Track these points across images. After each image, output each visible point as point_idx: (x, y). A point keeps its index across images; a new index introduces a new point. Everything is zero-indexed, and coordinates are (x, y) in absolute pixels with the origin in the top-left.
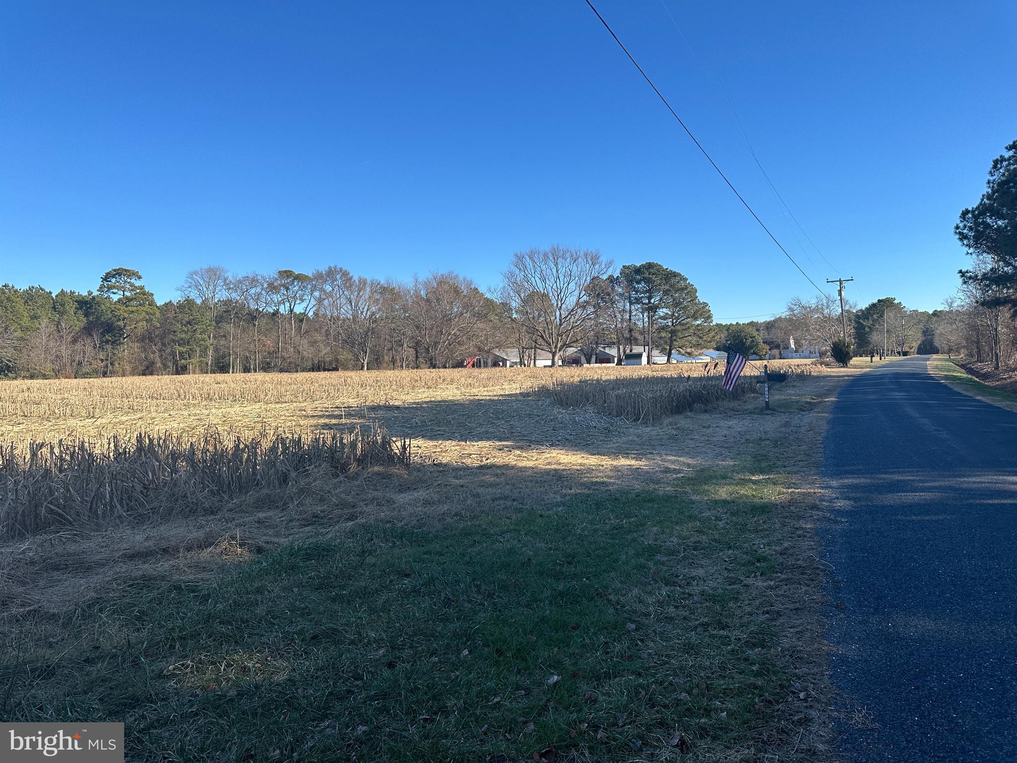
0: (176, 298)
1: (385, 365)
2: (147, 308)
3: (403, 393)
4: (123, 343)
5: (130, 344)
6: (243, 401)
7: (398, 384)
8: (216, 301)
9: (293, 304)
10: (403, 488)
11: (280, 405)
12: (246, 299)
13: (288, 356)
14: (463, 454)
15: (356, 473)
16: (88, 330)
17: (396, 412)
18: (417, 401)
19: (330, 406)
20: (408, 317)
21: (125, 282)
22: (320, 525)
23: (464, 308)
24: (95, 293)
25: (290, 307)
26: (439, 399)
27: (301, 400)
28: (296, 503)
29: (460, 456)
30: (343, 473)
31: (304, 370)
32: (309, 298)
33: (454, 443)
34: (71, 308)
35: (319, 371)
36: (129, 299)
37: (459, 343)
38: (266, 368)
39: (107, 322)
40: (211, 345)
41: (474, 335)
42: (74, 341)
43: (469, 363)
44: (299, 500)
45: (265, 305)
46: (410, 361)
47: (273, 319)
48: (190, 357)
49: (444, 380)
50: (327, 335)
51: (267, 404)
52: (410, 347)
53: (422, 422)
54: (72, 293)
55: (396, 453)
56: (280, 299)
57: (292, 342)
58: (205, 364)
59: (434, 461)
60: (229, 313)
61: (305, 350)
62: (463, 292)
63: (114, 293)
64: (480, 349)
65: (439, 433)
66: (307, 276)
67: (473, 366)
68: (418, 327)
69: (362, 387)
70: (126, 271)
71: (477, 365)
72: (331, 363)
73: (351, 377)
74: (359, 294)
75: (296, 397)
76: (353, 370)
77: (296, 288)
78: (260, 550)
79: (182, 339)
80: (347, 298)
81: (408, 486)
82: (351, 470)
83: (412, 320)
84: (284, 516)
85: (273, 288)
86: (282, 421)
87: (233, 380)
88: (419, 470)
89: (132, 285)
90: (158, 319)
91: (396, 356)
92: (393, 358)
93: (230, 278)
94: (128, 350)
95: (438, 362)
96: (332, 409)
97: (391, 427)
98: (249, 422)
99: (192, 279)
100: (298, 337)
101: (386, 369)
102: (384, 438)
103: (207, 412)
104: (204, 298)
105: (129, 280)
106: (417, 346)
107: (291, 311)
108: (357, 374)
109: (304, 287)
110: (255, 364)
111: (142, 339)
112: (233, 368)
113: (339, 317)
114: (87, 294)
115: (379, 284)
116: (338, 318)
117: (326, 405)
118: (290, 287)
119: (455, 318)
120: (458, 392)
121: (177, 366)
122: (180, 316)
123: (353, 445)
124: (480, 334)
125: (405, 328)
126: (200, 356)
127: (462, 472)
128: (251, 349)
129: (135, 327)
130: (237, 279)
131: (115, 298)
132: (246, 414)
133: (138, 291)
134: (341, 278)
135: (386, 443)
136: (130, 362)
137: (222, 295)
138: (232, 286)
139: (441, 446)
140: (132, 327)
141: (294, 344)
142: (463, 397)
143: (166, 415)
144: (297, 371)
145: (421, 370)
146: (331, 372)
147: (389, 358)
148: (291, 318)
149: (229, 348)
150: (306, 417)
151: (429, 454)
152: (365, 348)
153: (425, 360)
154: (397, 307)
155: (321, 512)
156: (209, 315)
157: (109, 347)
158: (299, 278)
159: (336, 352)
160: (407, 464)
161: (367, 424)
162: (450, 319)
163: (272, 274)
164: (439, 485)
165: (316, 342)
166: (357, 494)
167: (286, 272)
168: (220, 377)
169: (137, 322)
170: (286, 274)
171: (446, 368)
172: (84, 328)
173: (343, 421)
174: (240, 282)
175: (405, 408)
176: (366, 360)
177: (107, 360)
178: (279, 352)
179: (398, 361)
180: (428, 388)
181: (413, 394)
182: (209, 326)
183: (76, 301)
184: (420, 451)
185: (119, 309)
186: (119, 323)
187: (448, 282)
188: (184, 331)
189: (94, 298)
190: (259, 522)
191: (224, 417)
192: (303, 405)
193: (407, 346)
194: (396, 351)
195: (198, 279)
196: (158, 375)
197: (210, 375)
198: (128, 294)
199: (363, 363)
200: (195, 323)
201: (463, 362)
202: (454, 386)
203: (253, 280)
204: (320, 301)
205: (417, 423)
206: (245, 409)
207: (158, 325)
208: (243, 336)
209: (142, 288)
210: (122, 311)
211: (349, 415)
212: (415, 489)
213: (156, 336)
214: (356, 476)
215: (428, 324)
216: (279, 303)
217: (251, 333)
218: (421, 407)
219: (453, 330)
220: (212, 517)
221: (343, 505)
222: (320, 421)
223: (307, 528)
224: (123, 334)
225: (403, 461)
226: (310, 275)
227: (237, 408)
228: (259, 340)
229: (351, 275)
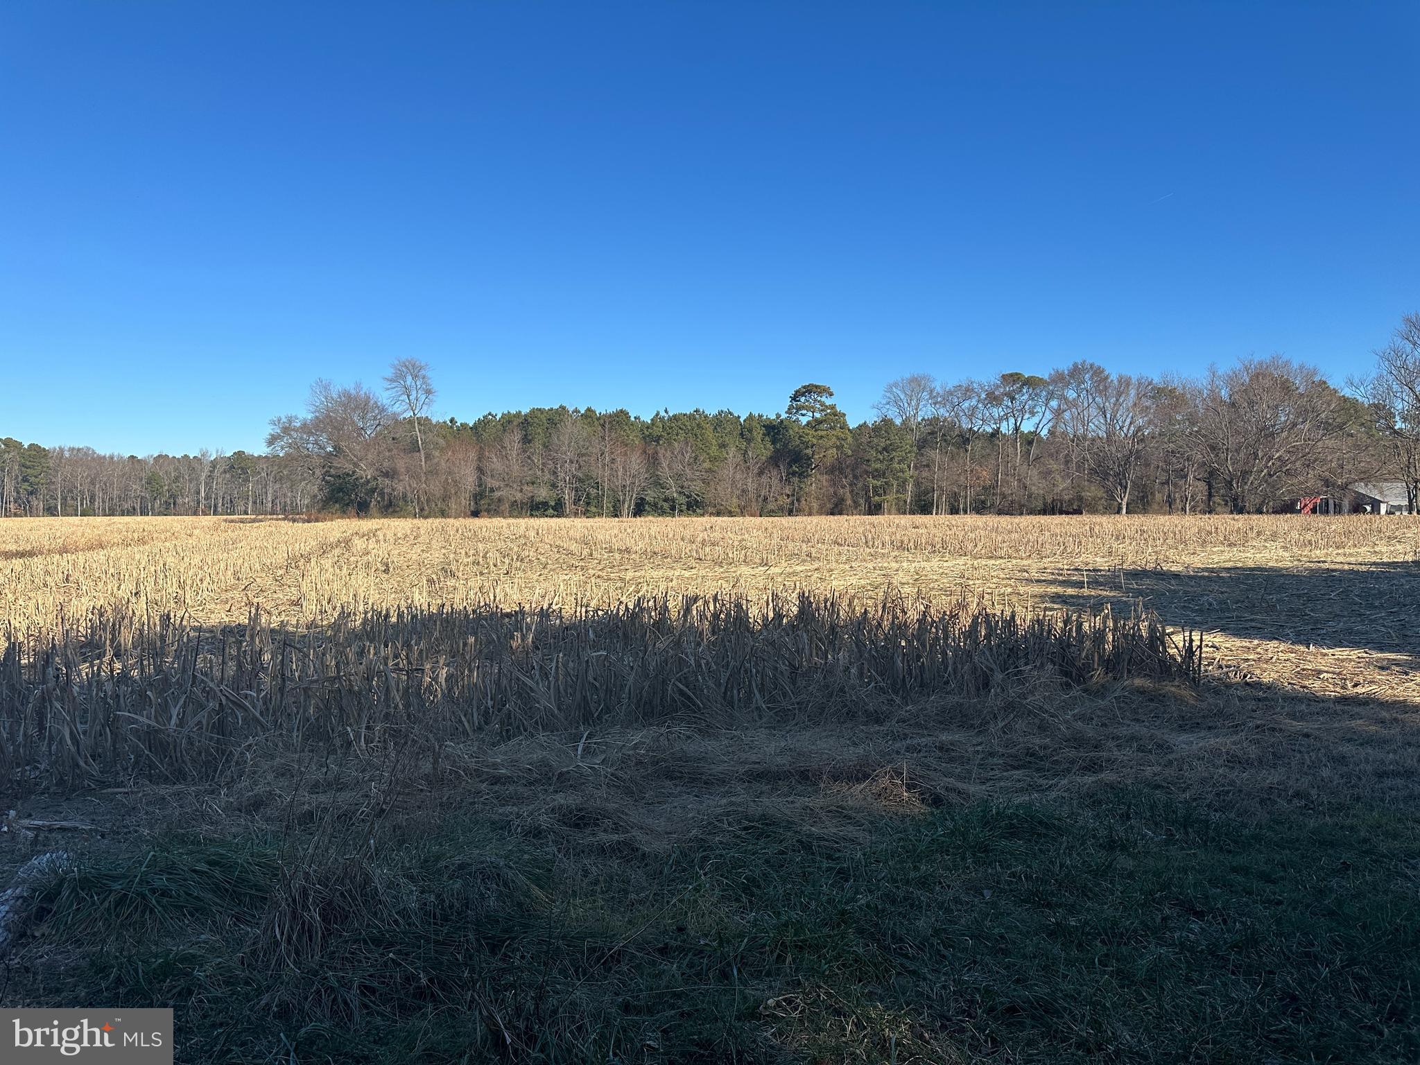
0: (872, 418)
1: (1155, 506)
2: (838, 432)
3: (1186, 552)
4: (810, 475)
5: (818, 476)
6: (944, 553)
7: (1178, 536)
8: (919, 419)
9: (1019, 419)
10: (1188, 724)
11: (993, 562)
12: (957, 415)
13: (1010, 492)
14: (1304, 670)
15: (1103, 686)
16: (774, 460)
17: (1173, 582)
18: (1211, 566)
19: (1066, 567)
20: (1196, 432)
21: (815, 400)
22: (1038, 770)
23: (1298, 415)
24: (784, 416)
25: (1016, 423)
26: (1251, 564)
27: (1023, 555)
28: (1001, 725)
29: (1298, 673)
30: (1079, 683)
31: (1032, 512)
32: (1043, 410)
33: (1283, 647)
34: (758, 434)
35: (1053, 514)
36: (819, 422)
37: (1288, 473)
38: (980, 508)
39: (794, 450)
40: (911, 477)
41: (1316, 460)
42: (761, 473)
43: (1306, 505)
44: (1007, 721)
45: (981, 422)
46: (1198, 502)
47: (991, 442)
48: (885, 492)
49: (1259, 533)
50: (1067, 462)
51: (976, 558)
52: (1199, 480)
53: (1220, 603)
54: (760, 416)
55: (1172, 657)
56: (1002, 413)
57: (1016, 472)
58: (903, 502)
59: (1245, 676)
60: (935, 435)
61: (1034, 485)
62: (1297, 388)
63: (803, 415)
64: (1327, 483)
65: (1254, 624)
66: (1042, 379)
67: (1314, 511)
68: (1213, 448)
69: (1118, 539)
70: (817, 387)
71: (1322, 509)
72: (1070, 502)
73: (1101, 525)
74: (1117, 400)
75: (1017, 551)
76: (1104, 513)
77: (1025, 397)
78: (937, 801)
79: (876, 470)
80: (1099, 407)
81: (1197, 721)
82: (1094, 679)
83: (1205, 436)
84: (981, 744)
85: (993, 399)
86: (994, 586)
87: (937, 524)
88: (1217, 692)
89: (822, 404)
90: (850, 445)
91: (1175, 493)
92: (1169, 496)
93: (938, 389)
94: (816, 484)
95: (1247, 504)
96: (1069, 572)
97: (1165, 607)
98: (948, 583)
99: (891, 392)
100: (1025, 466)
101: (1158, 512)
102: (1152, 630)
103: (895, 565)
104: (904, 417)
105: (819, 398)
106: (1210, 478)
107: (1017, 429)
108: (1110, 520)
109: (1036, 395)
110: (965, 503)
111: (831, 470)
112: (937, 507)
113: (1086, 435)
114: (774, 417)
115: (1150, 384)
116: (1085, 437)
117: (1060, 566)
118: (1017, 396)
119: (1282, 432)
120: (1286, 554)
121: (870, 503)
122: (875, 440)
123: (1099, 636)
124: (1329, 459)
125: (1191, 449)
126: (898, 492)
127: (1303, 707)
128: (960, 483)
129: (824, 456)
130: (947, 389)
131: (804, 420)
132: (946, 571)
133: (829, 411)
134: (1091, 379)
135: (1157, 640)
136: (818, 499)
137: (927, 411)
138: (939, 399)
139: (1259, 650)
140: (821, 456)
141: (1019, 475)
142: (1295, 563)
143: (847, 567)
144: (1021, 514)
145: (1217, 516)
146: (1071, 516)
147: (1163, 497)
148: (1016, 439)
149: (932, 481)
150: (1029, 581)
151: (1235, 663)
152: (1124, 481)
153: (1223, 500)
154: (1179, 418)
155: (1040, 747)
156: (910, 439)
157: (796, 479)
158: (1030, 382)
159: (1079, 486)
160: (1194, 679)
161: (1124, 599)
162: (1272, 434)
163: (993, 379)
164: (1258, 727)
165: (1050, 472)
166: (1104, 725)
167: (1011, 375)
168: (920, 519)
169: (827, 449)
170: (1013, 378)
171: (1261, 513)
172: (771, 458)
173: (1086, 591)
174: (950, 393)
175: (1190, 577)
176: (1125, 500)
177: (793, 495)
178: (997, 486)
179: (1178, 501)
180: (1229, 545)
181: (1203, 554)
182: (910, 452)
183: (764, 426)
184: (1218, 656)
185: (807, 435)
186: (807, 451)
187: (1271, 374)
188: (879, 459)
189: (782, 421)
190: (941, 749)
191: (917, 574)
192: (1025, 562)
193: (1194, 477)
194: (1175, 485)
195: (899, 392)
196: (848, 515)
197: (908, 516)
198: (817, 415)
199: (1121, 504)
200: (893, 450)
201: (1294, 503)
202: (1279, 543)
203: (967, 390)
204: (1058, 413)
205: (1210, 604)
206: (945, 564)
207: (850, 453)
208: (951, 465)
209: (833, 407)
210: (811, 437)
211: (1094, 583)
212: (1210, 728)
213: (847, 467)
214: (1102, 691)
215: (1232, 442)
216: (1001, 419)
217: (961, 461)
218: (1218, 576)
219: (1277, 451)
220: (877, 728)
221: (1078, 741)
222: (1049, 590)
223: (1017, 772)
224: (811, 465)
225: (1187, 674)
226: (1046, 377)
227: (935, 562)
228: (972, 471)
229: (1106, 373)
